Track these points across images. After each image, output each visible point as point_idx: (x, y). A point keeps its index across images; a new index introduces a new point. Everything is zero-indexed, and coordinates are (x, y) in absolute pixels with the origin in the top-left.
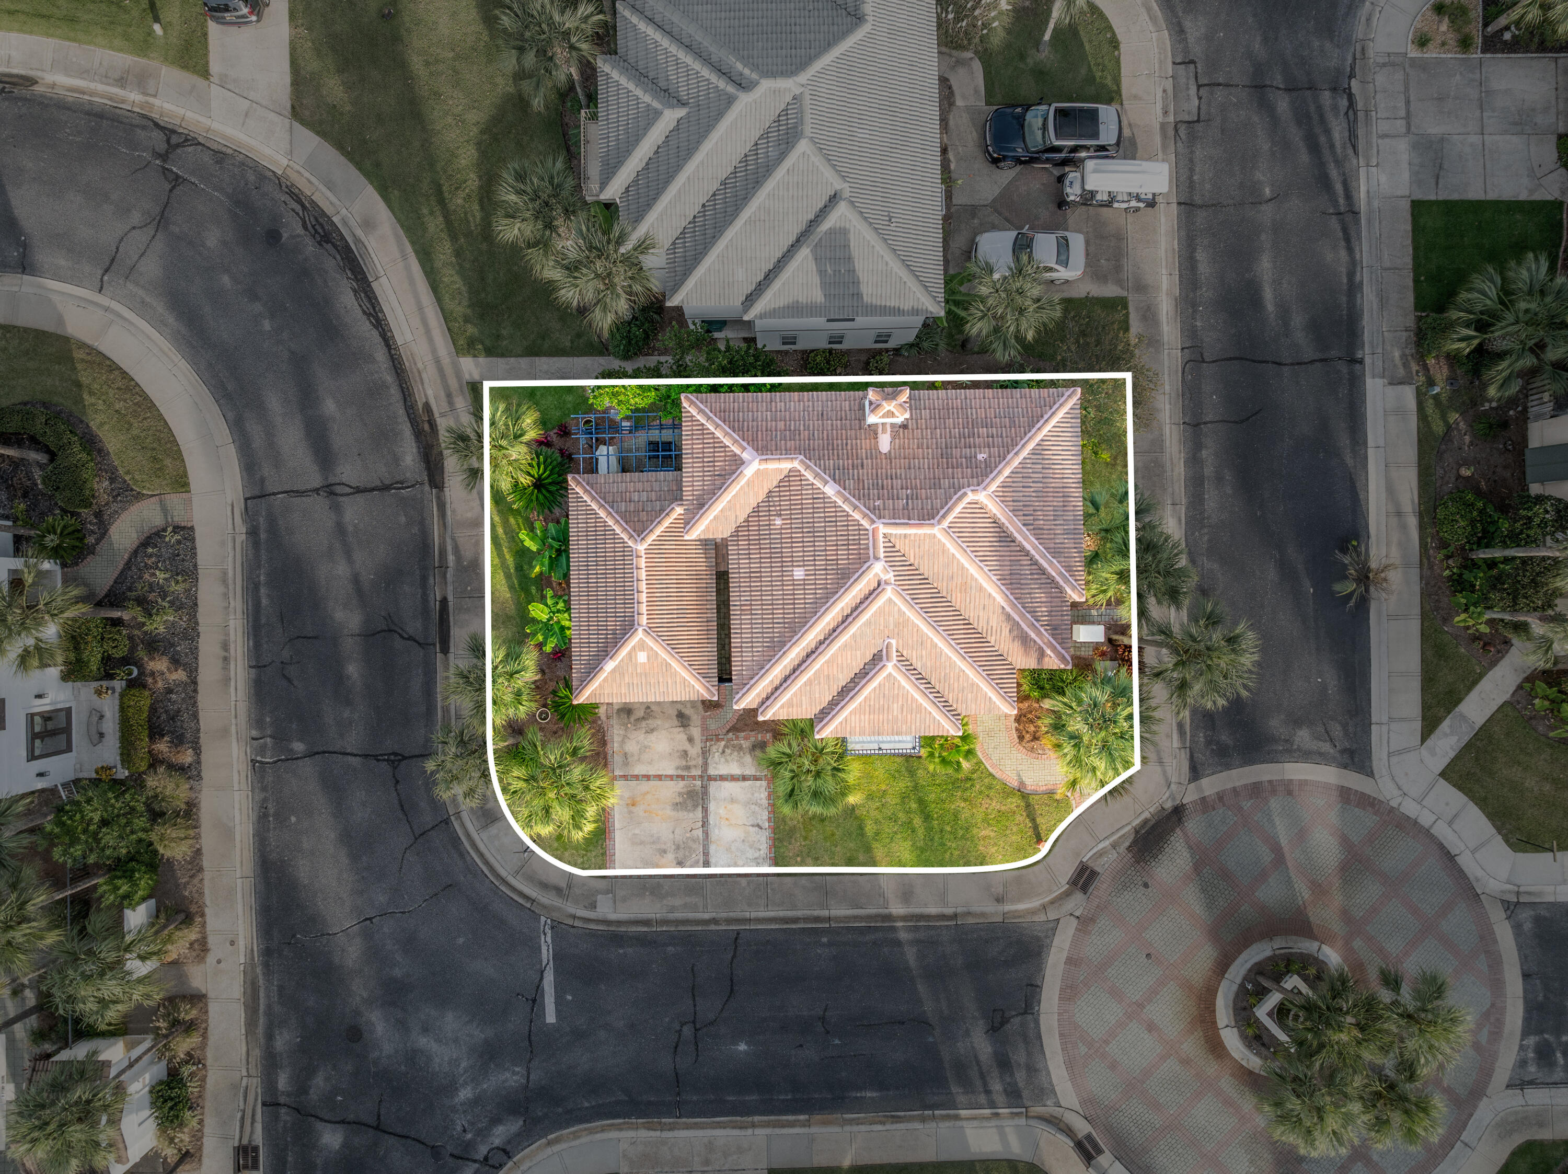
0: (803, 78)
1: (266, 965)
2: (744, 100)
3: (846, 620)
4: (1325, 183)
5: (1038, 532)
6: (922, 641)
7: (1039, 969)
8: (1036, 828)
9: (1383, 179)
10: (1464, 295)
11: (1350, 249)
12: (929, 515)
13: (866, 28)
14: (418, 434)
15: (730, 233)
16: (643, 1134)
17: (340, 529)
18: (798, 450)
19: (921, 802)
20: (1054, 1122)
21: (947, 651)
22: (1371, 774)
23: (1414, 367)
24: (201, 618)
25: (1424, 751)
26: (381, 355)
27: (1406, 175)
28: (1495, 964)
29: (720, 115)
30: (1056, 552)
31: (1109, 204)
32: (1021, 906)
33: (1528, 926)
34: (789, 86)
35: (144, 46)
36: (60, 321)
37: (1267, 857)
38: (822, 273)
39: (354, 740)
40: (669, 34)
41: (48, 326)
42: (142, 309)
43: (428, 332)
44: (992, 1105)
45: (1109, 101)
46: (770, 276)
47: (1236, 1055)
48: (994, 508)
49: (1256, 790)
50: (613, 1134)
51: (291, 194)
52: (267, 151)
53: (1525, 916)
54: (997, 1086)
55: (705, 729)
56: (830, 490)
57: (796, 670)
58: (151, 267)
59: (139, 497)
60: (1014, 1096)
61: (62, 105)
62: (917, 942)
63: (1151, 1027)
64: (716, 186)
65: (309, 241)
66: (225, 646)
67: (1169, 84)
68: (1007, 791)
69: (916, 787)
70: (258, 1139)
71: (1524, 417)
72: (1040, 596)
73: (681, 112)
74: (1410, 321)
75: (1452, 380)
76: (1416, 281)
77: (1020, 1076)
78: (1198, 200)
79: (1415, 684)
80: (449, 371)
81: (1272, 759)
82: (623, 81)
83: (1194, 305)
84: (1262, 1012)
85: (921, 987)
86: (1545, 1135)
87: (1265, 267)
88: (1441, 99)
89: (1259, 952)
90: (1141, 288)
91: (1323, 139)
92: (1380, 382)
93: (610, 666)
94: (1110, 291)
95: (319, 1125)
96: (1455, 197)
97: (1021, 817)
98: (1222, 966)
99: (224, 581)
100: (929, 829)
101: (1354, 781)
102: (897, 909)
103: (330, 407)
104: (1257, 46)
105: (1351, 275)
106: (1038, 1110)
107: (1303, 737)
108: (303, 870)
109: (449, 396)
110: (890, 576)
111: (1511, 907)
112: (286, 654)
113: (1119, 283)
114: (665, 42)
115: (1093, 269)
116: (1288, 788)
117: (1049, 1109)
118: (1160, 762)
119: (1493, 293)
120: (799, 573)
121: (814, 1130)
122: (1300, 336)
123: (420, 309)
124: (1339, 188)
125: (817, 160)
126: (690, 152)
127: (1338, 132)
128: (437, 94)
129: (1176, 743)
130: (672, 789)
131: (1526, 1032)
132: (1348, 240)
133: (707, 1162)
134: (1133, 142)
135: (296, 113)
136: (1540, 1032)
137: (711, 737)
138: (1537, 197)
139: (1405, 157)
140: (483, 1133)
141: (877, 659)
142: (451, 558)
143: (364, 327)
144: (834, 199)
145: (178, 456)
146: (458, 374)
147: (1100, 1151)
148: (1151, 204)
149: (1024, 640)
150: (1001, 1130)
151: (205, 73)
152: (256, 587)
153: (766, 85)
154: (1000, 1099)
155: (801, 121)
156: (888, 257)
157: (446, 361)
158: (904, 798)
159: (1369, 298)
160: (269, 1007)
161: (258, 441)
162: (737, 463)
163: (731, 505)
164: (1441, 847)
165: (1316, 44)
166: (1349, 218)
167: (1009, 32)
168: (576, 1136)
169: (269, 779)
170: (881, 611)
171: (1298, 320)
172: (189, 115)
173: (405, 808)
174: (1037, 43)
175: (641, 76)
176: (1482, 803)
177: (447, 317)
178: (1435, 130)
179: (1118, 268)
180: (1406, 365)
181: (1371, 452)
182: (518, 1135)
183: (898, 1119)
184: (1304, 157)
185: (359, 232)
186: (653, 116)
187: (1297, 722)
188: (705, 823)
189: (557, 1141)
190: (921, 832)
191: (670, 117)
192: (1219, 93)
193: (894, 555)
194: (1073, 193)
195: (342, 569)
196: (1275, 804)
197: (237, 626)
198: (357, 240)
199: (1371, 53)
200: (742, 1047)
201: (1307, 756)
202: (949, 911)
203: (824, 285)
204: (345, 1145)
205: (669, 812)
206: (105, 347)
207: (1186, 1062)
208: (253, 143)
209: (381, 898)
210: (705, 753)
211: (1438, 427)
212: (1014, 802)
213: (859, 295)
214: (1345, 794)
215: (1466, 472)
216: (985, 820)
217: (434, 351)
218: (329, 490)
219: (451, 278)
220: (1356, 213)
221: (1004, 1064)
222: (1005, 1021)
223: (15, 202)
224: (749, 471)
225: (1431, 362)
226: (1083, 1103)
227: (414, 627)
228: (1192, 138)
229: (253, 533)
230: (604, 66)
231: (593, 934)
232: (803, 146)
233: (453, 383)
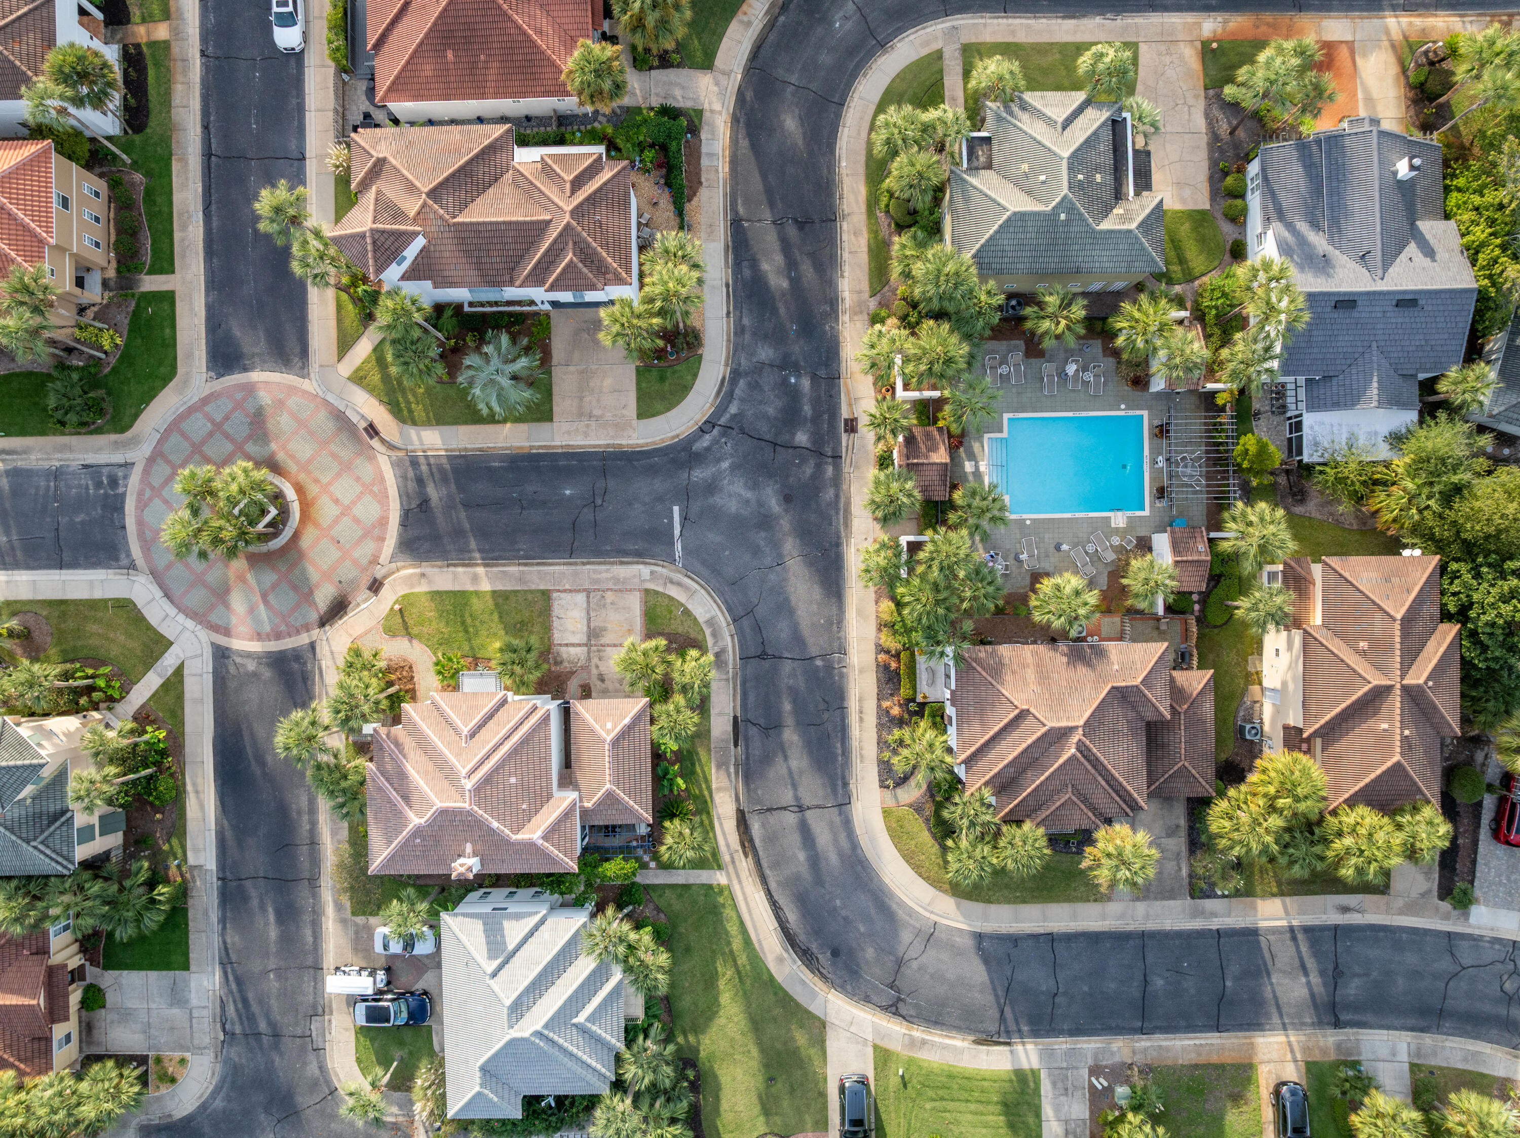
0: (507, 1038)
1: (839, 537)
2: (538, 1027)
3: (488, 757)
4: (239, 981)
5: (390, 801)
6: (449, 745)
7: (400, 535)
8: (402, 617)
9: (205, 983)
10: (162, 918)
11: (225, 942)
12: (444, 812)
13: (479, 1064)
14: (751, 841)
15: (549, 958)
16: (624, 442)
17: (795, 786)
18: (513, 844)
19: (466, 631)
20: (391, 447)
21: (435, 739)
22: (212, 644)
23: (188, 876)
24: (875, 736)
25: (182, 657)
26: (773, 885)
27: (193, 985)
28: (141, 535)
29: (552, 1019)
30: (380, 789)
31: (362, 969)
32: (411, 571)
33: (123, 556)
34: (515, 1033)
35: (910, 1062)
36: (958, 906)
37: (271, 598)
38: (503, 936)
39: (787, 667)
40: (583, 1062)
41: (966, 903)
42: (911, 912)
43: (745, 899)
44: (426, 457)
45: (362, 1027)
46: (531, 934)
47: (288, 485)
48: (410, 814)
49: (278, 636)
50: (641, 442)
51: (826, 978)
52: (840, 1002)
53: (124, 562)
54: (424, 468)
55: (589, 673)
56: (495, 824)
57: (516, 728)
58: (906, 936)
59: (911, 806)
60: (414, 462)
61: (958, 1029)
62: (469, 551)
63: (337, 501)
64: (558, 982)
65: (815, 951)
66: (861, 720)
67: (328, 1037)
68: (419, 637)
69: (469, 640)
70: (844, 437)
71: (126, 845)
72: (389, 767)
73: (575, 1021)
74: (191, 902)
75: (167, 868)
76: (187, 925)
77: (411, 474)
78: (312, 971)
79: (188, 696)
80: (733, 876)
81: (269, 654)
82: (608, 1037)
83: (314, 911)
84: (273, 512)
85: (467, 526)
86: (114, 437)
87: (273, 933)
88: (172, 1029)
89: (276, 544)
90: (343, 921)
91: (240, 1006)
92: (208, 867)
93: (627, 721)
94: (360, 920)
95: (808, 445)
96: (164, 973)
97: (410, 622)
98: (296, 536)
99: (862, 756)
100: (462, 616)
101: (222, 640)
102: (480, 570)
103: (802, 856)
104: (277, 1060)
105: (224, 928)
106: (401, 454)
107: (251, 666)
108: (817, 592)
109: (733, 862)
110: (463, 781)
111: (132, 566)
112: (826, 716)
113: (356, 924)
114: (585, 1058)
115: (369, 931)
116: (259, 637)
117: (395, 454)
118: (332, 653)
119: (146, 920)
120: (513, 780)
121: (527, 444)
122: (253, 893)
123: (750, 911)
124: (231, 978)
125: (502, 995)
126: (570, 999)
127: (231, 1010)
128: (743, 1034)
129: (323, 663)
130: (607, 639)
131: (124, 495)
132: (226, 949)
133: (588, 426)
134: (348, 1005)
135: (823, 1024)
136: (116, 495)
137: (586, 668)
138: (117, 972)
139: (193, 995)
140: (716, 442)
141: (473, 735)
142: (732, 770)
143: (782, 901)
144: (494, 975)
145: (889, 829)
146: (728, 875)
147: (365, 429)
148: (337, 969)
149: (397, 744)
150: (422, 444)
151: (876, 1047)
152: (843, 754)
153: (526, 1034)
154: (422, 461)
155: (509, 1015)
156: (467, 944)
157: (735, 882)
158: (476, 633)
159: (214, 916)
160: (837, 513)
161: (842, 837)
162: (545, 837)
163: (550, 814)
164: (172, 602)
165: (243, 1061)
166: (225, 961)
167: (418, 1067)
168: (663, 440)
169: (836, 644)
170: (469, 761)
171: (255, 903)
172: (885, 1023)
173: (758, 628)
174: (402, 1060)
175: (599, 1040)
176: (149, 627)
177: (735, 907)
178: (176, 1011)
179: (356, 933)
180: (193, 877)
181: (213, 826)
182: (695, 441)
183: (480, 450)
184: (250, 995)
185: (785, 955)
186: (591, 1018)
187: (255, 674)
188: (589, 620)
189: (673, 438)
190: (467, 615)
191: (581, 1018)
192: (299, 1032)
193: (461, 791)
194: (381, 975)
195: (794, 763)
196: (267, 628)
197: (855, 731)
198: (786, 951)
199: (212, 1055)
200: (568, 492)
201: (249, 655)
202: (452, 569)
203: (502, 929)
204: (794, 434)
205: (609, 626)
206: (931, 891)
207: (317, 481)
208: (848, 1007)
209: (772, 577)
210: (589, 659)
211: (175, 841)
212: (415, 631)
213: (485, 924)
214: (227, 632)
215: (158, 816)
216: (431, 621)
217: (742, 888)
218: (801, 809)
219: (732, 928)
220: (221, 963)
221: (420, 481)
222: (420, 506)
223: (985, 974)
224: (539, 833)
225: (179, 879)
226: (375, 457)
227: (753, 731)
228: (314, 1006)
229: (846, 784)
230: (621, 1046)
231: (652, 557)
232: (508, 1002)
233: (731, 869)
